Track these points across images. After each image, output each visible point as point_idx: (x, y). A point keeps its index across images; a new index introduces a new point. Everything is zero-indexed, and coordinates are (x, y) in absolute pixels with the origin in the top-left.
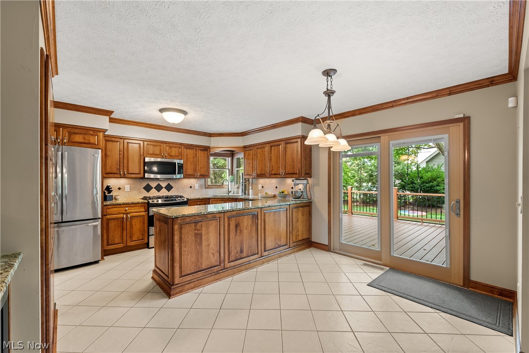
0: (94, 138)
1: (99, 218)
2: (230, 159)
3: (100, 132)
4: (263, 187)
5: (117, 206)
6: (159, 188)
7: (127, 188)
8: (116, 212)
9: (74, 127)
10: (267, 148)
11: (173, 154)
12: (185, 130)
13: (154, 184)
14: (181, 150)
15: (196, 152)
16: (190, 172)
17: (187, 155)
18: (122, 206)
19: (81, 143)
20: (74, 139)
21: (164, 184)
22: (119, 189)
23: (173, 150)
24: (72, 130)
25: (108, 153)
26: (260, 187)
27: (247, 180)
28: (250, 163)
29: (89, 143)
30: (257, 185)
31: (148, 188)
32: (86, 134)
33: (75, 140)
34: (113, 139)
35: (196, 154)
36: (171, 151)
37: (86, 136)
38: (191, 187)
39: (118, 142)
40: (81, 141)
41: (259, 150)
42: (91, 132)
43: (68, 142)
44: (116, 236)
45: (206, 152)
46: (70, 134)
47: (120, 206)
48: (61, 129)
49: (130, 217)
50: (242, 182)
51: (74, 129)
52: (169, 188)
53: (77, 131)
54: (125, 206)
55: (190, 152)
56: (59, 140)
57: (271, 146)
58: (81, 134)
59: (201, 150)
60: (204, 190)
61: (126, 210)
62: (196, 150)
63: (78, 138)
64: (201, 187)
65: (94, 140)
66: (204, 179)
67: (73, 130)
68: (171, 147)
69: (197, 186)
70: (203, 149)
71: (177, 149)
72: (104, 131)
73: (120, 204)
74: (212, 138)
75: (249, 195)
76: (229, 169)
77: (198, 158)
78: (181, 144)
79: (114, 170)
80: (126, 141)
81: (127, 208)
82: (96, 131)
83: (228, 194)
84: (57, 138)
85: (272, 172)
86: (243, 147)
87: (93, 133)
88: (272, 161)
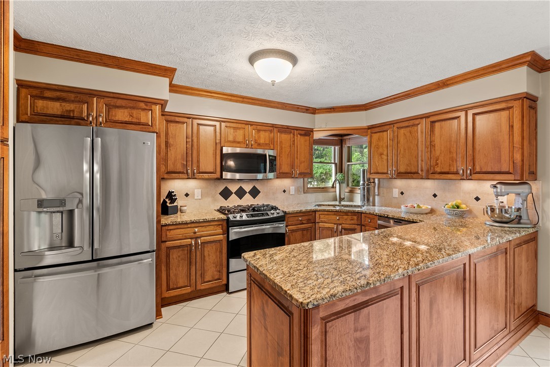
0: (147, 115)
2: (337, 148)
3: (156, 104)
4: (402, 193)
5: (182, 226)
6: (241, 193)
7: (198, 193)
8: (180, 236)
9: (115, 95)
10: (423, 126)
11: (262, 141)
12: (279, 103)
13: (234, 188)
14: (273, 134)
15: (294, 137)
16: (285, 168)
17: (281, 142)
18: (189, 226)
19: (126, 123)
20: (116, 116)
21: (247, 188)
22: (187, 195)
23: (262, 134)
24: (113, 102)
25: (171, 141)
26: (396, 193)
27: (372, 181)
28: (381, 154)
29: (139, 124)
30: (390, 189)
31: (226, 194)
32: (133, 108)
33: (117, 118)
34: (177, 119)
35: (294, 141)
36: (259, 137)
37: (135, 112)
38: (284, 191)
39: (183, 123)
40: (127, 119)
41: (402, 131)
42: (142, 105)
43: (106, 121)
44: (179, 273)
45: (307, 138)
46: (110, 107)
47: (186, 226)
48: (95, 99)
49: (201, 243)
50: (364, 184)
51: (116, 100)
52: (255, 193)
53: (119, 102)
54: (193, 225)
55: (285, 137)
56: (91, 119)
57: (433, 122)
58: (126, 108)
59: (301, 135)
60: (303, 195)
61: (195, 233)
62: (294, 135)
63: (121, 115)
64: (298, 190)
65: (145, 117)
66: (302, 179)
67: (114, 100)
68: (259, 131)
69: (292, 190)
70: (303, 132)
71: (267, 134)
72: (163, 104)
73: (187, 224)
74: (316, 115)
75: (374, 205)
76: (336, 164)
77: (297, 147)
78: (273, 126)
79: (179, 168)
80: (196, 121)
81: (196, 230)
82: (149, 103)
83: (340, 202)
84: (88, 115)
85: (434, 168)
86: (367, 127)
87: (145, 107)
88: (434, 150)
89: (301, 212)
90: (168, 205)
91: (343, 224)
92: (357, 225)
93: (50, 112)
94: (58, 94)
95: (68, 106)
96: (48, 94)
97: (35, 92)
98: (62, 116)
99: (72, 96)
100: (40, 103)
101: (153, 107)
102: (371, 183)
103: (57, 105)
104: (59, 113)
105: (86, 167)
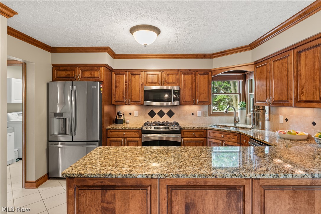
0: (98, 73)
1: (98, 141)
2: (241, 81)
3: (102, 67)
4: (287, 120)
5: (117, 130)
6: (161, 114)
7: (136, 113)
8: (116, 136)
9: (85, 65)
11: (170, 81)
12: (181, 55)
13: (157, 111)
14: (178, 76)
15: (195, 76)
16: (188, 98)
17: (184, 81)
18: (121, 130)
19: (89, 78)
20: (85, 75)
21: (166, 111)
22: (130, 114)
23: (171, 77)
25: (117, 85)
26: (282, 119)
27: (261, 108)
28: (263, 85)
29: (94, 78)
30: (277, 115)
31: (152, 114)
32: (92, 70)
34: (121, 72)
35: (195, 79)
36: (168, 79)
37: (92, 72)
38: (193, 114)
39: (123, 74)
40: (89, 76)
41: (276, 64)
42: (96, 68)
43: (81, 78)
45: (206, 76)
46: (83, 71)
47: (119, 131)
48: (77, 68)
49: (127, 141)
50: (253, 111)
51: (85, 67)
52: (171, 114)
53: (86, 68)
54: (123, 130)
55: (188, 77)
56: (75, 77)
57: (299, 53)
58: (89, 70)
59: (200, 74)
60: (208, 118)
61: (124, 135)
62: (195, 75)
63: (87, 74)
64: (203, 114)
65: (97, 74)
66: (207, 106)
68: (168, 75)
69: (199, 113)
70: (202, 72)
71: (174, 76)
72: (107, 66)
73: (119, 129)
74: (214, 59)
75: (263, 128)
76: (240, 94)
77: (198, 83)
78: (179, 70)
79: (121, 99)
83: (235, 124)
84: (75, 75)
85: (300, 97)
86: (253, 63)
87: (97, 69)
88: (301, 79)
89: (193, 129)
90: (118, 119)
91: (227, 141)
92: (237, 143)
93: (62, 76)
94: (64, 68)
95: (68, 73)
96: (61, 68)
97: (57, 68)
98: (66, 77)
99: (69, 68)
100: (59, 72)
101: (101, 68)
102: (260, 109)
103: (64, 72)
104: (65, 76)
105: (69, 98)
